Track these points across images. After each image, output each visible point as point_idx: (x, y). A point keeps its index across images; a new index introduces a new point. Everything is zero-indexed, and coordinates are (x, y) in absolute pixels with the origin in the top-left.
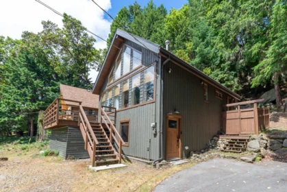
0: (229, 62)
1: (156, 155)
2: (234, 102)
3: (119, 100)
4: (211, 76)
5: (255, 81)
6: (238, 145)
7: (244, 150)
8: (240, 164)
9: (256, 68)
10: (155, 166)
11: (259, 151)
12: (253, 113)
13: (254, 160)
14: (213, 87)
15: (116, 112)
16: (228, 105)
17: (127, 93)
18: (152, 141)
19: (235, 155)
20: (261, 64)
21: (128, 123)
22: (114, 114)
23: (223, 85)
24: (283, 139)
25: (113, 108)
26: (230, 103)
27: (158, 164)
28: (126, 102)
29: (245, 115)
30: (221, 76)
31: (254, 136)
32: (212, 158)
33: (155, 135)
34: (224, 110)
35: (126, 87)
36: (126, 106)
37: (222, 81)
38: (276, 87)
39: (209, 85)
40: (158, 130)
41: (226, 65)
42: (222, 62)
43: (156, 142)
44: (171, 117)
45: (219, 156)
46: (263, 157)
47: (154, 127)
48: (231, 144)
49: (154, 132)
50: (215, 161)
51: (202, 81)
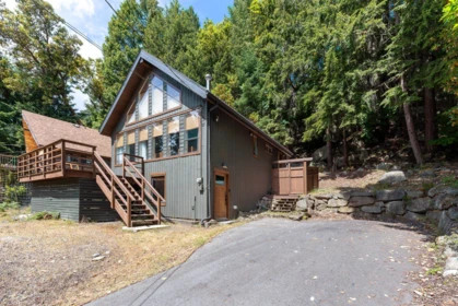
0: (280, 109)
1: (202, 214)
2: (285, 158)
3: (147, 147)
4: (258, 125)
5: (306, 136)
6: (288, 205)
7: (293, 210)
8: (286, 221)
9: (307, 120)
10: (203, 225)
11: (306, 210)
12: (301, 172)
13: (301, 219)
14: (262, 140)
15: (143, 163)
16: (280, 162)
17: (158, 140)
18: (198, 199)
19: (284, 214)
20: (313, 116)
21: (163, 177)
22: (140, 166)
23: (273, 136)
24: (328, 199)
25: (139, 157)
26: (281, 159)
27: (206, 224)
28: (158, 150)
29: (295, 174)
30: (271, 124)
31: (303, 196)
32: (262, 217)
33: (202, 192)
34: (275, 167)
35: (158, 130)
36: (158, 156)
37: (272, 131)
38: (328, 144)
39: (259, 138)
40: (205, 186)
41: (276, 112)
42: (272, 106)
43: (203, 200)
44: (220, 172)
45: (269, 216)
46: (310, 216)
47: (201, 183)
48: (280, 204)
49: (200, 188)
50: (264, 220)
51: (251, 132)
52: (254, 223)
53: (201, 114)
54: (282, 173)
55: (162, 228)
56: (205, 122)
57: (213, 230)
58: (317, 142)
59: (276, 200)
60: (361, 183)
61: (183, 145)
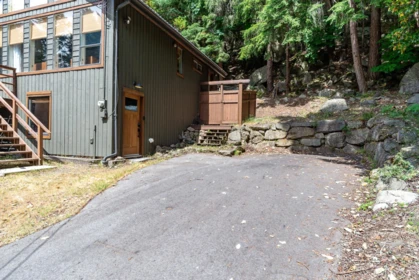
0: (213, 15)
1: (105, 148)
2: (218, 79)
3: (22, 53)
4: (185, 34)
5: (245, 52)
6: (218, 137)
7: (224, 143)
8: (216, 157)
9: (246, 32)
10: (106, 164)
11: (240, 144)
12: (236, 97)
13: (233, 154)
14: (188, 53)
15: (15, 77)
16: (210, 83)
17: (40, 44)
18: (99, 130)
19: (213, 149)
20: (253, 28)
21: (47, 98)
22: (11, 80)
23: (203, 50)
24: (265, 130)
25: (7, 67)
26: (212, 80)
27: (111, 162)
28: (40, 59)
29: (229, 98)
30: (202, 35)
31: (237, 126)
32: (186, 153)
33: (105, 119)
34: (205, 89)
35: (40, 30)
36: (39, 68)
37: (202, 43)
38: (269, 62)
39: (185, 51)
40: (110, 112)
41: (209, 19)
42: (204, 11)
43: (107, 131)
44: (131, 94)
45: (194, 151)
46: (244, 151)
47: (104, 107)
48: (209, 136)
49: (103, 114)
50: (189, 156)
51: (174, 42)
52: (175, 160)
53: (106, 11)
54: (213, 97)
55: (44, 170)
56: (111, 23)
57: (119, 170)
58: (256, 62)
59: (204, 131)
60: (301, 111)
61: (79, 53)
